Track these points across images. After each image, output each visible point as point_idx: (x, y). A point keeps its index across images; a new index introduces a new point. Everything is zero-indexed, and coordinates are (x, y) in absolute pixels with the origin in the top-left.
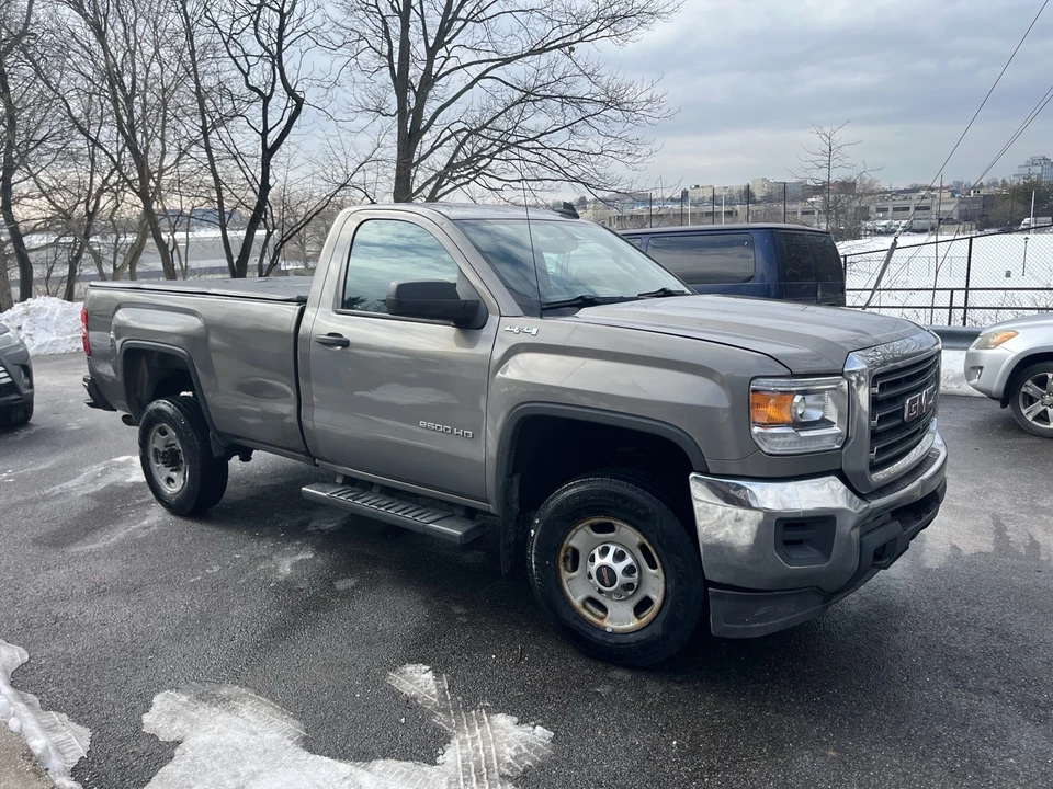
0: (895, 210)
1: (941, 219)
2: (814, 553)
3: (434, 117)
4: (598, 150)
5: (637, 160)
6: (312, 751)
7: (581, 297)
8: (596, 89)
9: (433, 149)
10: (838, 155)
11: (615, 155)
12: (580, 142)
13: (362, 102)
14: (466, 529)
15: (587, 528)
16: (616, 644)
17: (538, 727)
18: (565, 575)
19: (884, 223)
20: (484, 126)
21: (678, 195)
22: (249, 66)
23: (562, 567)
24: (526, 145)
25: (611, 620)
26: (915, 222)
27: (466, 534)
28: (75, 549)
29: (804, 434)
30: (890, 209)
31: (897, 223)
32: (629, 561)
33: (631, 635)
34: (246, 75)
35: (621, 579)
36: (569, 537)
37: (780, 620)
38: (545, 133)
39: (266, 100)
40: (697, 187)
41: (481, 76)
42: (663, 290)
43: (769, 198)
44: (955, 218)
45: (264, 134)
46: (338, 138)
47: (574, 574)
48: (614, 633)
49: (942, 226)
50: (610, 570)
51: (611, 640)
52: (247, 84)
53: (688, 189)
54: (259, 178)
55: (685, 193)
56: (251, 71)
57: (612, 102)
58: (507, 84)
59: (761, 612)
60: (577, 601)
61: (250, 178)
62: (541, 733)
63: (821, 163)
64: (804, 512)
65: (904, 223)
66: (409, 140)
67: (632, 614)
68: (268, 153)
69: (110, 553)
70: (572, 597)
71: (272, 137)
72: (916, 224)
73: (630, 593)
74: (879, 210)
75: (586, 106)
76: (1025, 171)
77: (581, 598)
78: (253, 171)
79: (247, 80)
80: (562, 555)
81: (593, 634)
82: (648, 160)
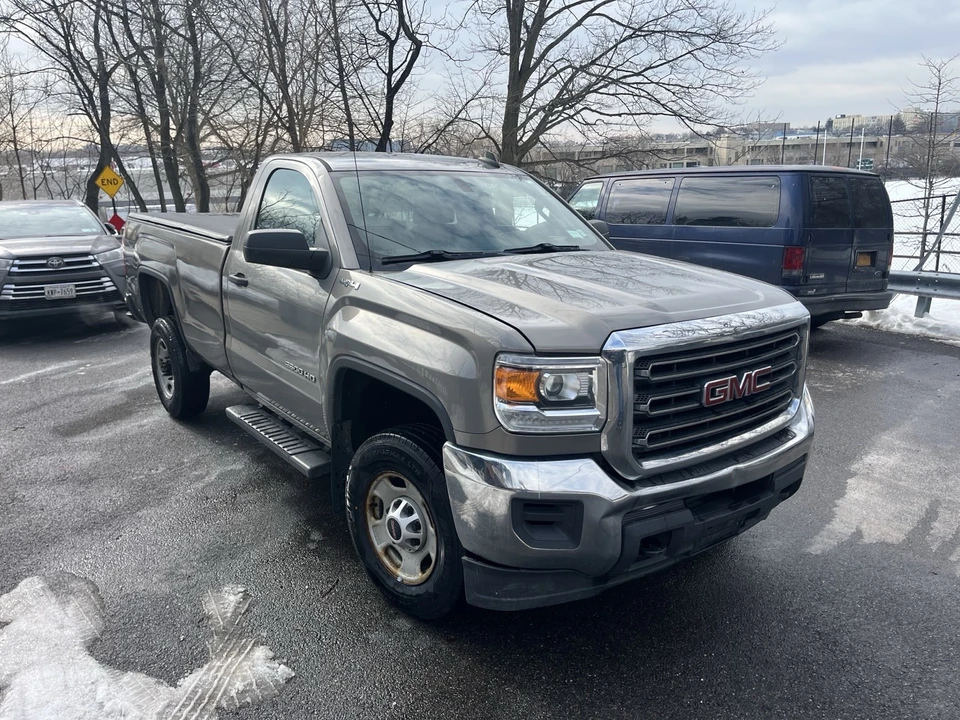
2: (562, 536)
3: (543, 56)
4: (698, 84)
5: (737, 94)
6: (92, 653)
7: (429, 252)
8: (700, 22)
9: (540, 85)
10: (947, 88)
11: (715, 89)
12: (680, 76)
13: (486, 43)
14: (314, 465)
15: (386, 481)
16: (402, 594)
17: (282, 666)
18: (371, 521)
20: (593, 63)
21: (823, 124)
22: (381, 13)
23: (368, 514)
24: (629, 80)
25: (404, 571)
27: (312, 471)
28: (77, 439)
29: (548, 414)
32: (415, 517)
33: (414, 588)
34: (377, 21)
35: (406, 533)
36: (372, 487)
37: (537, 597)
38: (650, 68)
39: (392, 43)
40: (843, 116)
41: (589, 14)
42: (541, 245)
43: (919, 129)
45: (389, 75)
46: (460, 76)
47: (378, 522)
48: (402, 584)
50: (396, 523)
51: (399, 589)
52: (378, 29)
53: (833, 119)
54: (383, 117)
55: (830, 123)
56: (382, 17)
57: (719, 36)
58: (612, 20)
59: (511, 587)
60: (379, 547)
61: (374, 115)
62: (283, 671)
63: (929, 97)
64: (542, 494)
66: (518, 77)
67: (418, 568)
68: (392, 91)
69: (97, 446)
70: (376, 543)
71: (396, 77)
73: (417, 548)
75: (695, 39)
77: (383, 544)
78: (377, 109)
79: (377, 26)
80: (368, 502)
81: (387, 581)
82: (749, 94)
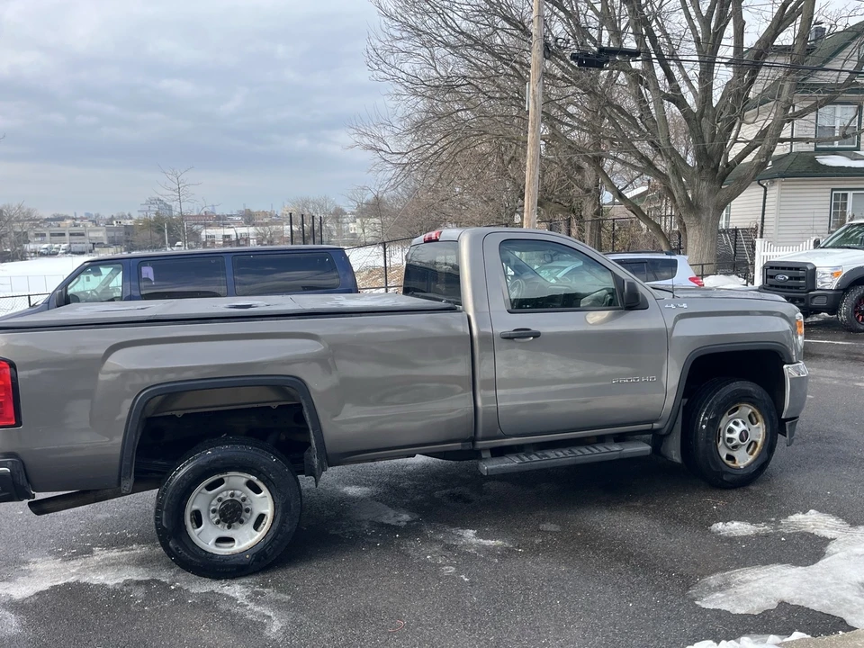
0: (52, 235)
1: (94, 244)
16: (748, 473)
18: (718, 446)
19: (45, 246)
23: (717, 442)
26: (73, 246)
30: (48, 234)
31: (57, 246)
36: (721, 422)
44: (106, 242)
48: (745, 468)
49: (96, 249)
51: (745, 472)
65: (63, 246)
67: (747, 454)
72: (75, 247)
74: (37, 235)
76: (147, 208)
80: (717, 434)
